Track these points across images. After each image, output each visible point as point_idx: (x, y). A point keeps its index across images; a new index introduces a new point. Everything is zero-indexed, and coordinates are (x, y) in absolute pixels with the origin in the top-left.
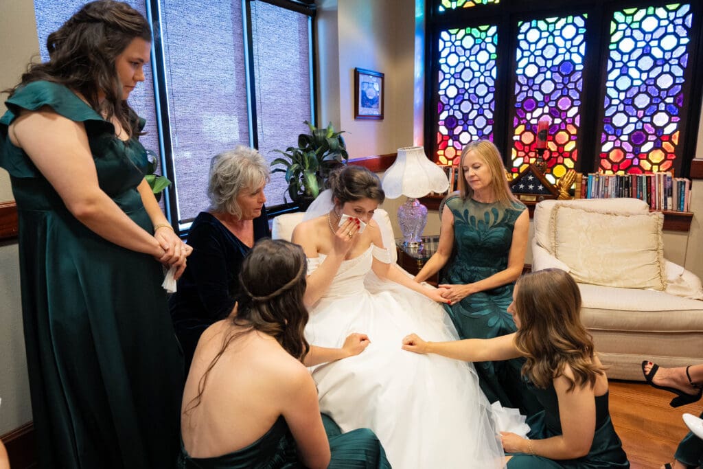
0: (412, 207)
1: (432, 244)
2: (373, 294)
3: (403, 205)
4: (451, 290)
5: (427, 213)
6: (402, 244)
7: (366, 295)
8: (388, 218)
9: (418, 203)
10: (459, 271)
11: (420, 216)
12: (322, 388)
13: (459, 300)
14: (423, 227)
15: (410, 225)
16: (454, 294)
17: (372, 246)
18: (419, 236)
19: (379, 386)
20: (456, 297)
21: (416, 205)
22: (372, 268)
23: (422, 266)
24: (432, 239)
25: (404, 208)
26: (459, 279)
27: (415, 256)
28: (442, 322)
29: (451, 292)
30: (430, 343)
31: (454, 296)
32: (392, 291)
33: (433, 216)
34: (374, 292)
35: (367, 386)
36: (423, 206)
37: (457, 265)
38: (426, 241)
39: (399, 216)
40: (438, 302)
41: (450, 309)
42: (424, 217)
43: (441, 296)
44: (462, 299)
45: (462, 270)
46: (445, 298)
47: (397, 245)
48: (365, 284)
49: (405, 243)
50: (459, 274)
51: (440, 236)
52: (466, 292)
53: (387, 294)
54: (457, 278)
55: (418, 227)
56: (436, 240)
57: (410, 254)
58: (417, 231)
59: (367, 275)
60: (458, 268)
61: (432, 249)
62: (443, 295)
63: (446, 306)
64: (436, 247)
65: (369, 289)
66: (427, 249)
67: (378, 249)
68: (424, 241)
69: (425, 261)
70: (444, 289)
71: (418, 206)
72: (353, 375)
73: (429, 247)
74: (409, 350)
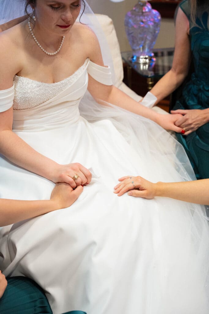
0: (143, 13)
1: (166, 58)
2: (90, 121)
3: (132, 11)
4: (186, 117)
5: (160, 20)
6: (130, 59)
7: (82, 123)
8: (112, 26)
9: (150, 7)
10: (196, 92)
11: (152, 23)
12: (21, 248)
13: (195, 129)
14: (155, 37)
15: (140, 36)
16: (190, 121)
17: (88, 63)
18: (151, 49)
19: (94, 243)
20: (192, 126)
21: (147, 10)
22: (89, 89)
23: (153, 86)
24: (165, 53)
25: (132, 14)
26: (196, 101)
27: (145, 74)
28: (174, 156)
29: (187, 120)
30: (159, 183)
31: (191, 124)
32: (114, 118)
33: (166, 25)
34: (92, 120)
35: (78, 246)
36: (155, 12)
37: (194, 84)
38: (160, 54)
39: (127, 24)
40: (168, 130)
41: (184, 140)
42: (156, 25)
43: (175, 124)
44: (199, 128)
45: (200, 90)
46: (179, 126)
47: (123, 58)
48: (81, 109)
49: (133, 57)
50: (196, 96)
51: (174, 48)
52: (205, 118)
53: (107, 122)
54: (193, 100)
55: (149, 37)
56: (171, 53)
57: (139, 72)
58: (148, 42)
59: (84, 99)
60: (194, 88)
61: (166, 64)
62: (177, 123)
63: (179, 136)
64: (170, 61)
65: (85, 116)
66: (160, 63)
67: (95, 67)
68: (156, 55)
69: (156, 79)
70: (178, 115)
71: (150, 11)
72: (61, 230)
73: (163, 61)
74: (137, 196)
